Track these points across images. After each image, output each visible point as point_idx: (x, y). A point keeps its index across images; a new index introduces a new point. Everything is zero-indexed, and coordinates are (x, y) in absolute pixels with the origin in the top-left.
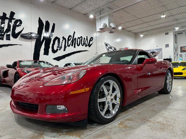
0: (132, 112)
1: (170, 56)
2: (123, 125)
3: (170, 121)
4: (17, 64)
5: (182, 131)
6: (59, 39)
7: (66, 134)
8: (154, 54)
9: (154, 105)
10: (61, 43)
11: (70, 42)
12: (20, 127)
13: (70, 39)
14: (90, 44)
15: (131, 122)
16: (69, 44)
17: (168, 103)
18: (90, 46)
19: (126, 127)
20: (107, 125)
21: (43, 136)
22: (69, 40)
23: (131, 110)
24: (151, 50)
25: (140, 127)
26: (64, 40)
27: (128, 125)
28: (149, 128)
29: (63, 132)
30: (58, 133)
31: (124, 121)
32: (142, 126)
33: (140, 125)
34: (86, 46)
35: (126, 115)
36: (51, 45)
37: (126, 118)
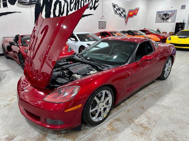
0: (123, 109)
1: (184, 20)
2: (111, 127)
3: (152, 123)
4: (19, 38)
5: (157, 138)
6: (60, 3)
7: (64, 137)
8: (167, 17)
9: (145, 99)
10: (62, 7)
11: (72, 5)
12: (28, 125)
13: (72, 1)
14: (95, 6)
15: (119, 122)
16: (72, 8)
17: (159, 96)
18: (95, 8)
19: (113, 129)
20: (98, 126)
21: (46, 138)
22: (71, 3)
23: (123, 105)
24: (164, 12)
25: (124, 130)
26: (66, 4)
27: (115, 127)
28: (132, 132)
29: (62, 133)
30: (58, 135)
31: (113, 122)
32: (126, 129)
33: (125, 127)
34: (91, 9)
35: (117, 113)
36: (52, 11)
37: (116, 117)
